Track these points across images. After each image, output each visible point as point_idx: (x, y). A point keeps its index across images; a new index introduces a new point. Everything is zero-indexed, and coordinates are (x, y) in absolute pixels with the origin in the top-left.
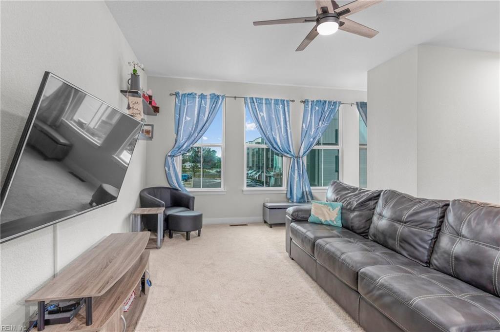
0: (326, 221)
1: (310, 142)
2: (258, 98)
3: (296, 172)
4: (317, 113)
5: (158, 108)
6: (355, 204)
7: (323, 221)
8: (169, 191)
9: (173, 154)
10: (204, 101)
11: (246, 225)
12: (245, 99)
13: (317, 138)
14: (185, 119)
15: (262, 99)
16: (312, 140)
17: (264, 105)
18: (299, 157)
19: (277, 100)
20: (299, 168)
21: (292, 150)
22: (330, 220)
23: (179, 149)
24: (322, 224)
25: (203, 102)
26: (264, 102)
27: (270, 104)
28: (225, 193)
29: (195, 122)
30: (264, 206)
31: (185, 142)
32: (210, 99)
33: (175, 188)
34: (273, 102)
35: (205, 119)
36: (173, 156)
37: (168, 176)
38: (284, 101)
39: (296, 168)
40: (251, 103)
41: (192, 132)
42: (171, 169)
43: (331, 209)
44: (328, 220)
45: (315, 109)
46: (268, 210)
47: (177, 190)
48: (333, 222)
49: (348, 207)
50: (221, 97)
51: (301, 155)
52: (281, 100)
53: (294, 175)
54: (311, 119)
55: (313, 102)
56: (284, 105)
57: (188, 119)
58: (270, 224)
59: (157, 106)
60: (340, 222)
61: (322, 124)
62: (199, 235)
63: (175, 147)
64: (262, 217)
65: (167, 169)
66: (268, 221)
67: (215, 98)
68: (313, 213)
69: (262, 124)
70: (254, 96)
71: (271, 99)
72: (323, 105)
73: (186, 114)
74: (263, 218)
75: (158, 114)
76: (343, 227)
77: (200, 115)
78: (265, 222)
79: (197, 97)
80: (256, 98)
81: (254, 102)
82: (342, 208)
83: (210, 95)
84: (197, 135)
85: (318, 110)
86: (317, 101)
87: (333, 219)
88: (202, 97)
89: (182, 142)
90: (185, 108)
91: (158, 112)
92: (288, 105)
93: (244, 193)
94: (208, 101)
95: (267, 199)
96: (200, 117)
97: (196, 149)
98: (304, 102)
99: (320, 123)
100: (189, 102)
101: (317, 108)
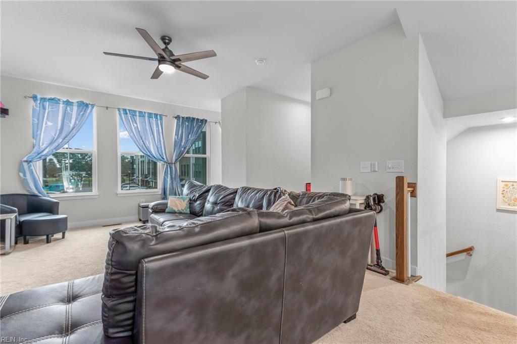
0: (179, 210)
1: (180, 151)
2: (131, 110)
3: (169, 176)
4: (187, 127)
5: (7, 110)
6: (197, 195)
7: (176, 210)
8: (25, 197)
9: (30, 160)
10: (70, 107)
11: (120, 224)
12: (119, 109)
13: (187, 148)
14: (46, 123)
15: (136, 111)
16: (183, 149)
17: (138, 117)
18: (172, 164)
19: (150, 113)
20: (171, 173)
21: (165, 157)
22: (182, 209)
23: (39, 154)
24: (176, 213)
25: (68, 108)
26: (137, 114)
27: (144, 116)
28: (97, 197)
29: (59, 128)
30: (139, 206)
31: (46, 148)
32: (78, 106)
33: (33, 194)
34: (146, 115)
35: (72, 125)
36: (31, 161)
37: (24, 182)
38: (157, 115)
39: (169, 172)
40: (124, 114)
41: (56, 137)
42: (28, 175)
43: (182, 201)
44: (180, 209)
45: (185, 124)
46: (141, 208)
47: (36, 196)
48: (183, 210)
49: (194, 198)
50: (90, 106)
51: (173, 162)
52: (155, 114)
53: (167, 178)
54: (182, 132)
55: (183, 118)
56: (157, 118)
57: (50, 124)
58: (143, 221)
59: (5, 108)
60: (189, 210)
61: (191, 137)
62: (63, 237)
63: (33, 152)
64: (137, 216)
65: (21, 175)
66: (141, 219)
67: (83, 106)
68: (169, 205)
69: (135, 134)
70: (127, 108)
71: (145, 113)
72: (192, 121)
73: (47, 119)
74: (139, 217)
75: (6, 116)
76: (190, 213)
77: (65, 121)
78: (140, 220)
79: (61, 103)
80: (129, 110)
81: (127, 114)
82: (190, 200)
83: (77, 102)
84: (61, 140)
85: (188, 125)
86: (187, 118)
87: (183, 209)
88: (68, 103)
89: (43, 147)
90: (45, 113)
91: (8, 114)
92: (161, 119)
93: (119, 195)
94: (75, 108)
95: (142, 200)
96: (65, 123)
97: (79, 155)
98: (176, 118)
99: (190, 136)
100: (50, 107)
101: (187, 123)
